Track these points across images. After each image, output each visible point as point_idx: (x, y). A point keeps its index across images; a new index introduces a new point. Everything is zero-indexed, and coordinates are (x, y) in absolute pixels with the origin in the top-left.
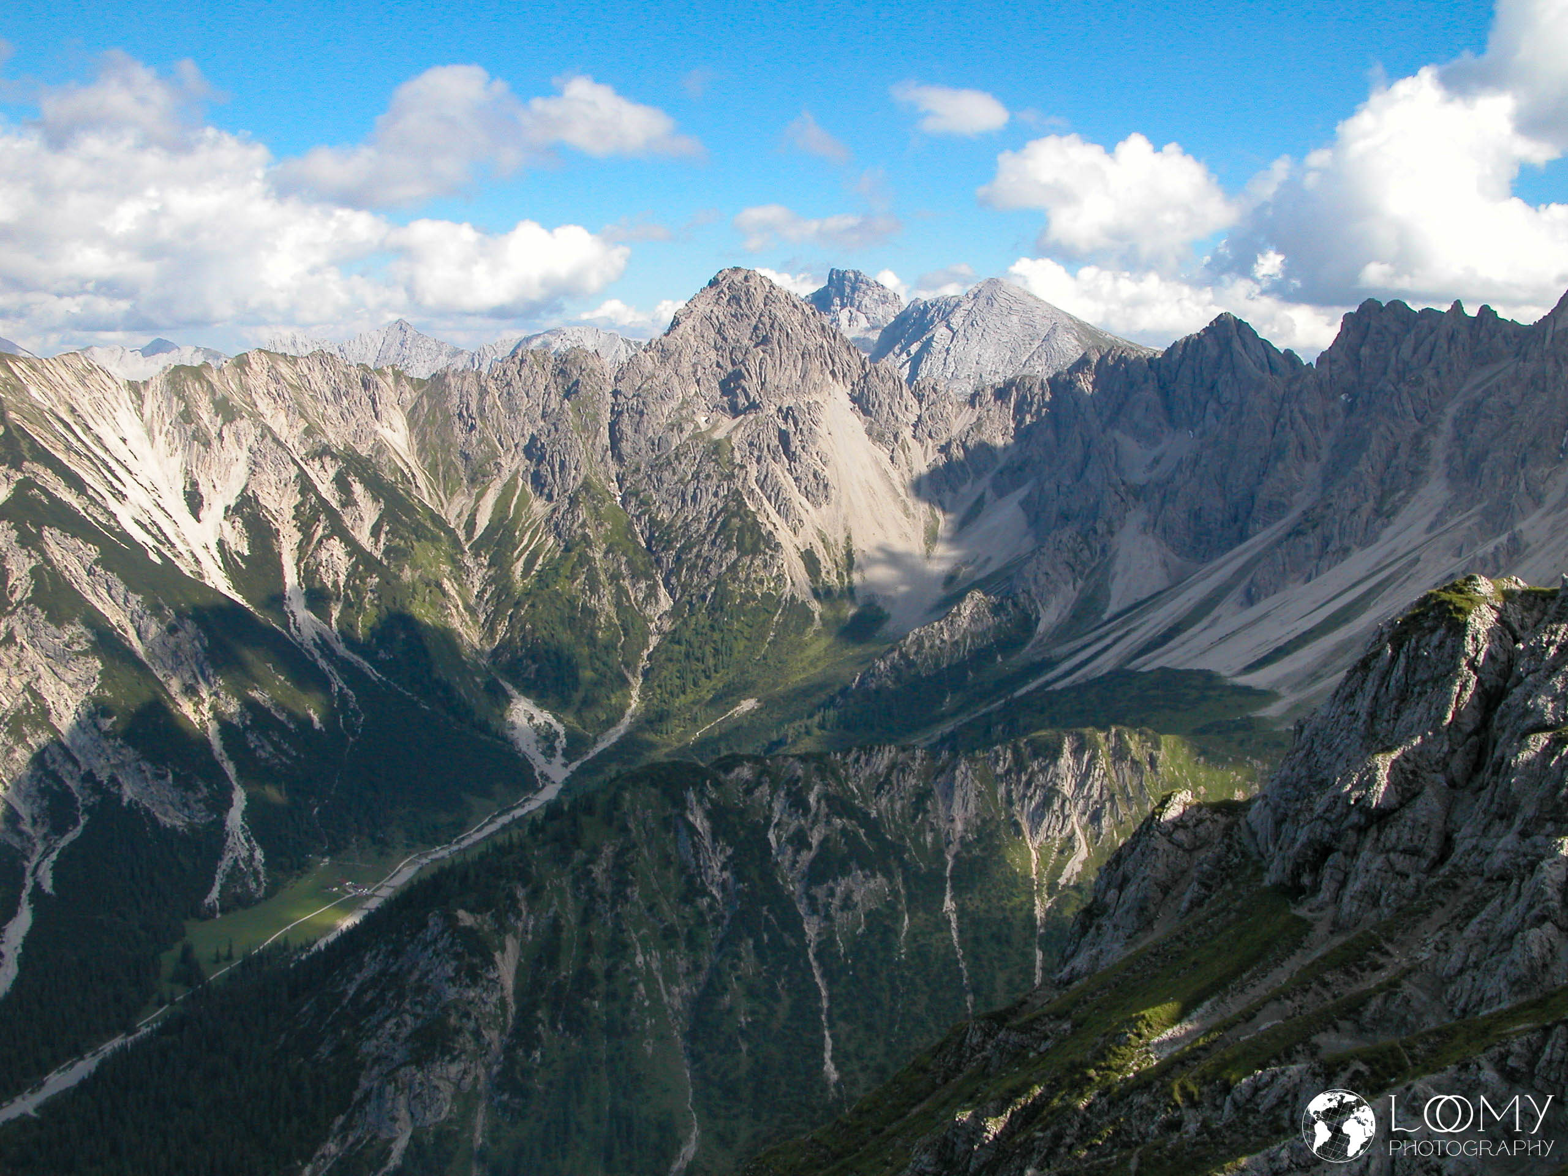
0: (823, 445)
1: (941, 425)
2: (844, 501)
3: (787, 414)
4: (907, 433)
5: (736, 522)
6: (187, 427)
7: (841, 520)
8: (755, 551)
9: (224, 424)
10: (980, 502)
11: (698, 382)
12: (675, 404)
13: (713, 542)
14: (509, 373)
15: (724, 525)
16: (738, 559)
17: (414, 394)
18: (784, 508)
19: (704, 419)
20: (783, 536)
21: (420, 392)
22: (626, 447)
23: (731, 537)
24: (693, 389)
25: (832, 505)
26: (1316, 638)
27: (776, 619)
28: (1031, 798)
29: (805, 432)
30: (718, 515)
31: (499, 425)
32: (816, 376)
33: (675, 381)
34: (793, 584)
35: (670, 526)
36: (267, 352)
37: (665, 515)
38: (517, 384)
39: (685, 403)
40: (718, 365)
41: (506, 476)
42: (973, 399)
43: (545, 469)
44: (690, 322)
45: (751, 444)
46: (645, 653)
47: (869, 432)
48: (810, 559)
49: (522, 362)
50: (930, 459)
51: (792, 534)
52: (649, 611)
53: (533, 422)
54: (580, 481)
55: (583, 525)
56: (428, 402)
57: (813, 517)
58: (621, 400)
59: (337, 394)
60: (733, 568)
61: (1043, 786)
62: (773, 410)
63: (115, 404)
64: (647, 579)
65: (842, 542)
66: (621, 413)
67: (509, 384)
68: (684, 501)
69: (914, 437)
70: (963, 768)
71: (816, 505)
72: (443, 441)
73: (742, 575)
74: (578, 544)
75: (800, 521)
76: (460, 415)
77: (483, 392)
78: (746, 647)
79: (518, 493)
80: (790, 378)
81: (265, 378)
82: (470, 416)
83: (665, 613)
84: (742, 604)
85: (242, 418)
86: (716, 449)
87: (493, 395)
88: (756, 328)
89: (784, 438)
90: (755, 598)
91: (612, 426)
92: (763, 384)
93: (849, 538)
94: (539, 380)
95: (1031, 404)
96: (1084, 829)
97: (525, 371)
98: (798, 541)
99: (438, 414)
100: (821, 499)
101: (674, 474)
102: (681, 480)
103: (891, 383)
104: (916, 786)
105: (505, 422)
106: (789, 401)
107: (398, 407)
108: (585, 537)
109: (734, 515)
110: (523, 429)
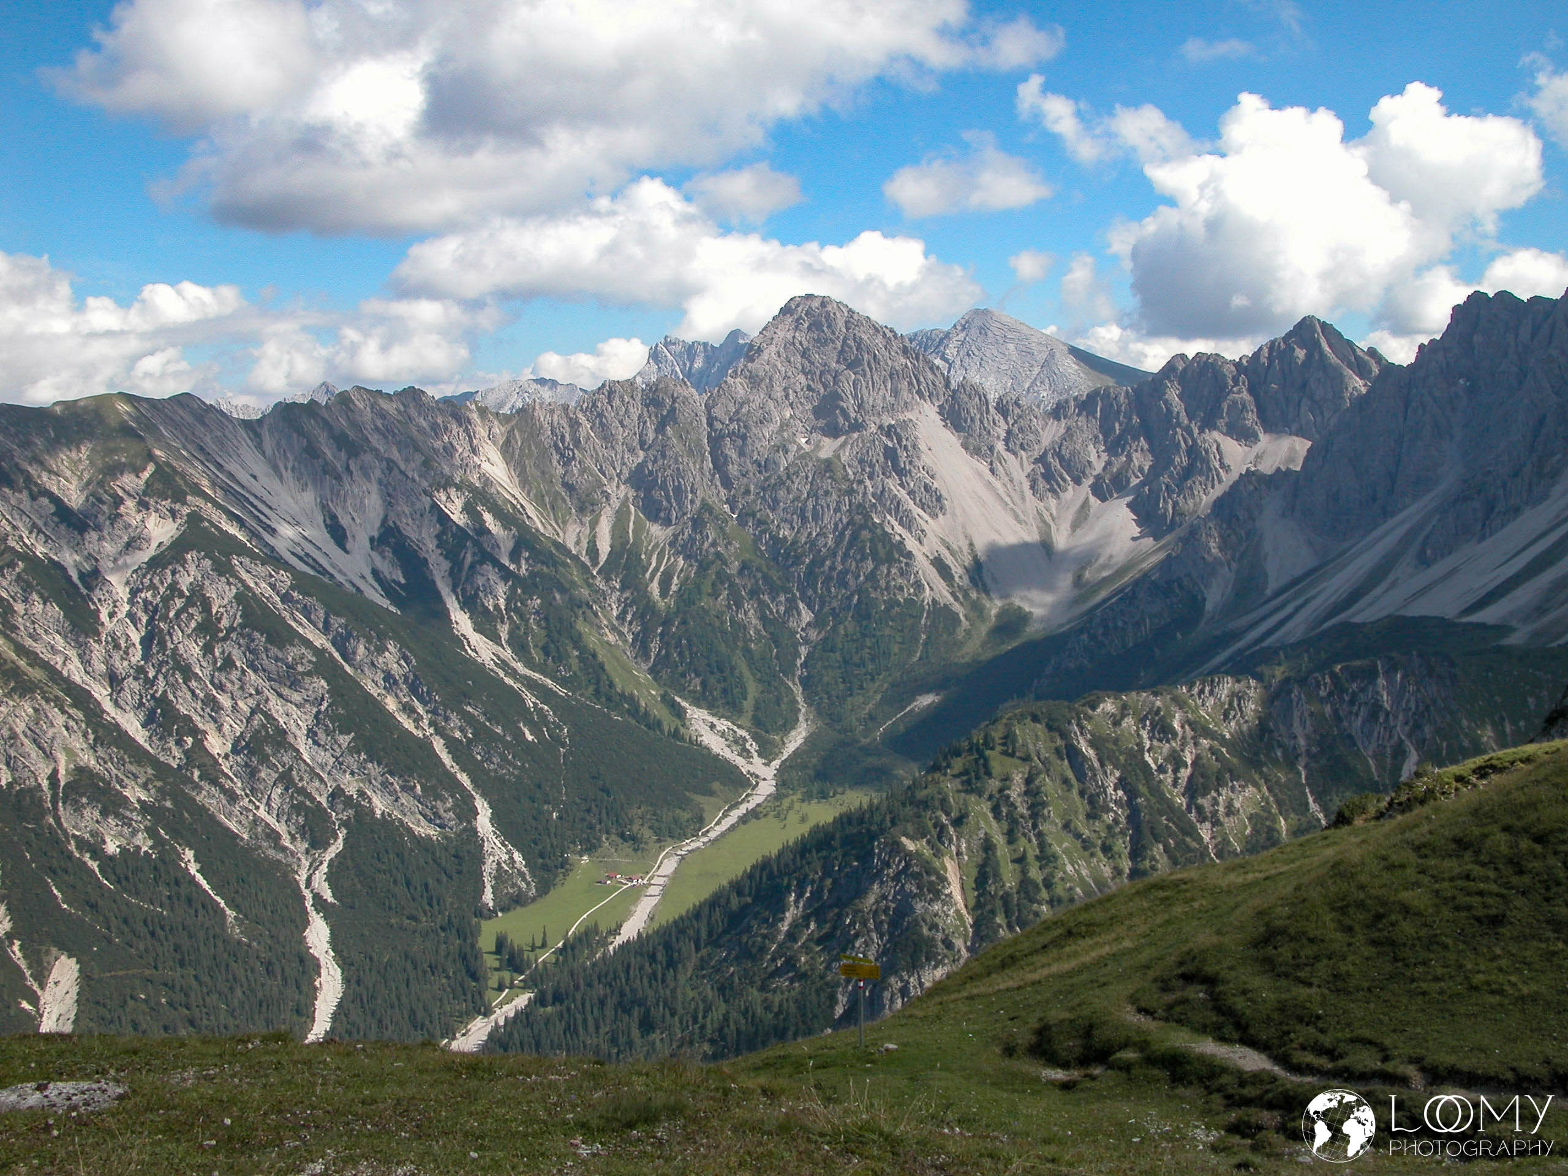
0: (926, 459)
1: (1031, 437)
2: (958, 512)
3: (889, 431)
4: (1000, 446)
5: (865, 534)
6: (315, 461)
7: (960, 528)
8: (890, 560)
9: (348, 459)
10: (1085, 504)
11: (791, 405)
12: (773, 427)
13: (846, 555)
14: (599, 404)
15: (855, 537)
16: (876, 568)
17: (503, 429)
18: (907, 522)
19: (804, 440)
20: (911, 544)
21: (509, 427)
22: (733, 470)
23: (864, 548)
24: (788, 413)
25: (948, 516)
27: (923, 621)
28: (1357, 714)
29: (910, 448)
30: (845, 528)
31: (597, 454)
32: (905, 395)
33: (771, 404)
34: (931, 589)
35: (794, 542)
36: (365, 390)
37: (785, 532)
38: (610, 414)
39: (784, 426)
40: (809, 388)
41: (616, 504)
42: (1058, 412)
43: (657, 494)
44: (773, 348)
45: (861, 461)
46: (799, 662)
47: (965, 446)
48: (939, 564)
49: (611, 393)
50: (1029, 468)
51: (917, 543)
52: (792, 624)
53: (631, 450)
54: (698, 503)
55: (714, 544)
56: (520, 435)
57: (934, 527)
58: (718, 425)
60: (872, 577)
61: (1366, 703)
62: (873, 428)
64: (786, 593)
65: (966, 549)
66: (720, 438)
67: (600, 415)
68: (804, 519)
69: (1008, 450)
70: (1296, 692)
71: (934, 516)
72: (543, 473)
73: (883, 583)
74: (713, 563)
75: (923, 531)
76: (556, 445)
77: (574, 424)
78: (900, 649)
79: (632, 518)
80: (884, 397)
82: (566, 448)
83: (809, 624)
84: (887, 610)
85: (365, 452)
86: (828, 467)
87: (585, 427)
88: (842, 352)
89: (890, 454)
90: (898, 604)
91: (714, 449)
92: (859, 406)
93: (971, 544)
94: (632, 410)
95: (1119, 412)
96: (1409, 736)
97: (617, 402)
98: (925, 550)
99: (533, 448)
100: (937, 510)
101: (789, 493)
102: (797, 499)
103: (977, 399)
104: (1256, 711)
105: (603, 452)
106: (888, 421)
107: (491, 442)
108: (718, 555)
109: (862, 527)
110: (623, 458)
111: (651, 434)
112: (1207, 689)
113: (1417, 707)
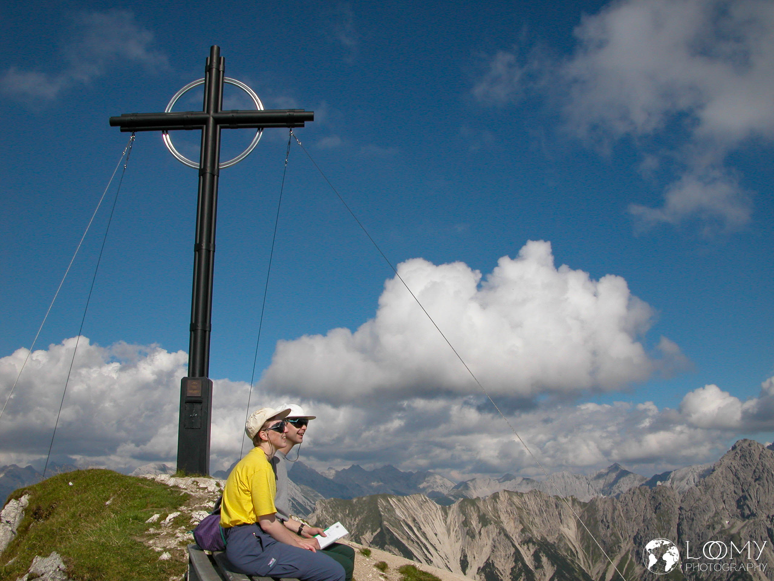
3: (771, 518)
5: (740, 580)
6: (465, 528)
9: (482, 527)
11: (724, 502)
12: (711, 514)
14: (627, 499)
17: (581, 510)
18: (769, 573)
19: (727, 522)
21: (584, 509)
24: (722, 506)
30: (731, 577)
31: (622, 526)
33: (711, 502)
36: (508, 491)
38: (630, 504)
39: (717, 513)
40: (735, 492)
41: (623, 553)
44: (720, 470)
45: (750, 536)
49: (634, 493)
53: (638, 524)
56: (588, 514)
58: (683, 512)
59: (541, 511)
62: (764, 517)
63: (434, 517)
66: (683, 519)
67: (627, 505)
76: (602, 521)
77: (614, 509)
79: (629, 561)
81: (506, 504)
82: (607, 521)
85: (491, 524)
87: (619, 511)
88: (755, 471)
89: (769, 532)
91: (679, 525)
92: (758, 502)
94: (642, 502)
97: (635, 498)
99: (592, 521)
105: (625, 524)
107: (573, 517)
110: (633, 528)
111: (649, 517)
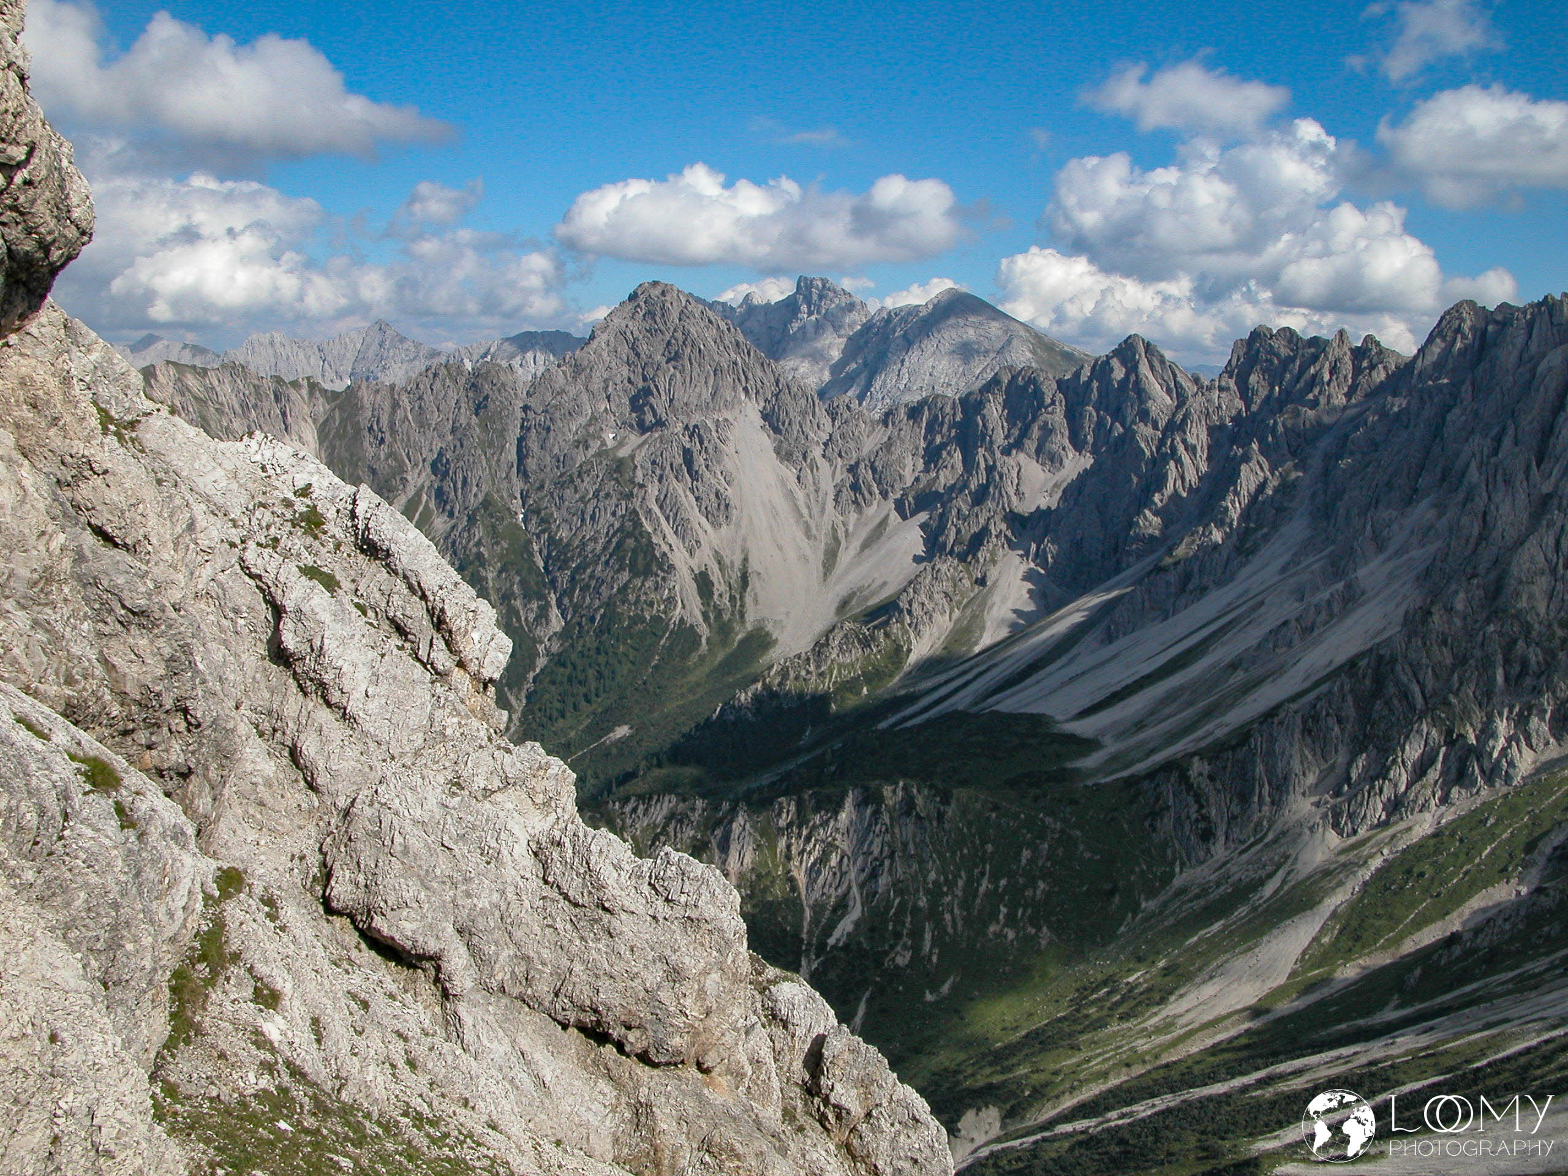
0: (728, 464)
1: (852, 445)
2: (744, 524)
3: (693, 432)
4: (817, 452)
5: (630, 542)
7: (739, 541)
8: (647, 573)
10: (884, 523)
11: (608, 397)
12: (582, 420)
13: (607, 563)
14: (421, 386)
15: (619, 545)
16: (629, 581)
17: (327, 407)
18: (682, 528)
19: (611, 436)
20: (679, 557)
21: (333, 405)
22: (531, 464)
23: (624, 558)
24: (603, 406)
25: (732, 527)
26: (1151, 683)
27: (662, 642)
28: (810, 853)
29: (710, 451)
30: (613, 535)
31: (409, 440)
32: (728, 394)
33: (585, 397)
34: (684, 607)
35: (568, 545)
36: (175, 364)
37: (564, 534)
38: (428, 397)
39: (594, 419)
40: (630, 381)
41: (411, 491)
42: (887, 418)
43: (448, 486)
44: (604, 337)
45: (654, 463)
46: (531, 675)
47: (777, 451)
48: (703, 582)
49: (435, 375)
50: (838, 478)
51: (687, 555)
52: (539, 632)
53: (442, 436)
54: (481, 498)
55: (479, 544)
56: (340, 415)
57: (711, 537)
58: (531, 415)
59: (245, 406)
60: (623, 589)
61: (823, 841)
62: (679, 428)
64: (539, 599)
65: (738, 564)
66: (529, 429)
67: (420, 398)
68: (583, 520)
69: (824, 456)
70: (740, 820)
71: (716, 525)
72: (352, 455)
73: (632, 598)
74: (471, 563)
75: (697, 542)
76: (371, 429)
77: (395, 405)
78: (630, 671)
79: (421, 509)
80: (700, 396)
81: (171, 390)
82: (380, 430)
83: (555, 634)
84: (630, 627)
86: (619, 468)
87: (405, 409)
88: (669, 343)
89: (688, 457)
90: (643, 620)
91: (521, 440)
92: (671, 401)
93: (746, 560)
94: (450, 394)
95: (942, 424)
96: (861, 886)
97: (438, 385)
98: (694, 563)
99: (349, 428)
100: (722, 519)
101: (576, 491)
102: (582, 499)
103: (803, 402)
105: (416, 436)
106: (696, 418)
107: (310, 420)
108: (479, 555)
109: (629, 535)
110: (431, 444)
111: (463, 421)
112: (641, 807)
113: (882, 851)
